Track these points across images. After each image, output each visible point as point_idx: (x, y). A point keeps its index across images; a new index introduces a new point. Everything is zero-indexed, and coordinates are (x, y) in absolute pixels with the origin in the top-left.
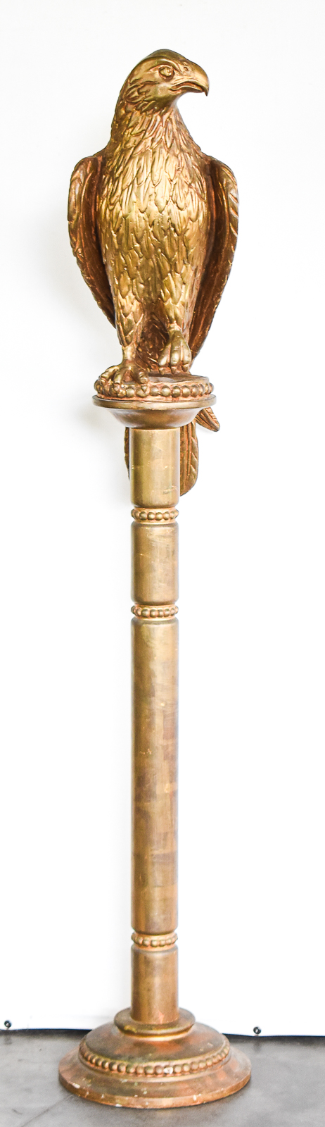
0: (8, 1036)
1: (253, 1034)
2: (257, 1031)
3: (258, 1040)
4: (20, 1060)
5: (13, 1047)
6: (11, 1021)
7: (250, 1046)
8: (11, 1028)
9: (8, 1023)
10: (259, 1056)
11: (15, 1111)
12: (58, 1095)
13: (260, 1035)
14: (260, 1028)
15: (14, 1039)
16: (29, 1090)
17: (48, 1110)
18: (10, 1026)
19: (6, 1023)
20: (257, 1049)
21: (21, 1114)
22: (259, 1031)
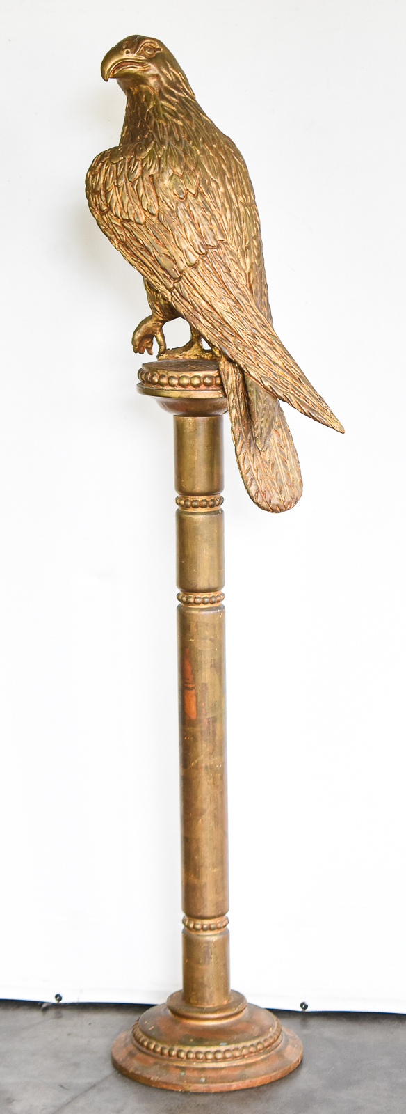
0: (58, 1010)
1: (300, 1009)
2: (304, 1006)
3: (304, 1015)
4: (69, 1034)
5: (62, 1021)
6: (62, 995)
7: (296, 1021)
8: (62, 1002)
9: (58, 997)
10: (305, 1032)
11: (62, 1086)
12: (108, 1070)
13: (307, 1010)
14: (307, 1003)
15: (64, 1012)
16: (77, 1065)
17: (95, 1085)
18: (60, 999)
19: (57, 996)
20: (304, 1025)
21: (68, 1090)
22: (306, 1007)
